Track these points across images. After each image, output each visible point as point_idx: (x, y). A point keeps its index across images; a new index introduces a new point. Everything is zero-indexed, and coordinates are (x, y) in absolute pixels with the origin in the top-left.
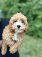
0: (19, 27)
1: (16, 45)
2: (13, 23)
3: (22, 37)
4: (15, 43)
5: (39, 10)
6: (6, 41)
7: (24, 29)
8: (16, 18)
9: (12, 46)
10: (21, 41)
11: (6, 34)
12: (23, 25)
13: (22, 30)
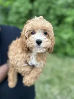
0: (39, 42)
1: (33, 73)
2: (29, 36)
3: (43, 60)
4: (32, 69)
5: (69, 6)
6: (18, 67)
7: (48, 47)
8: (34, 27)
9: (28, 74)
10: (42, 65)
11: (16, 54)
12: (47, 40)
13: (45, 48)
